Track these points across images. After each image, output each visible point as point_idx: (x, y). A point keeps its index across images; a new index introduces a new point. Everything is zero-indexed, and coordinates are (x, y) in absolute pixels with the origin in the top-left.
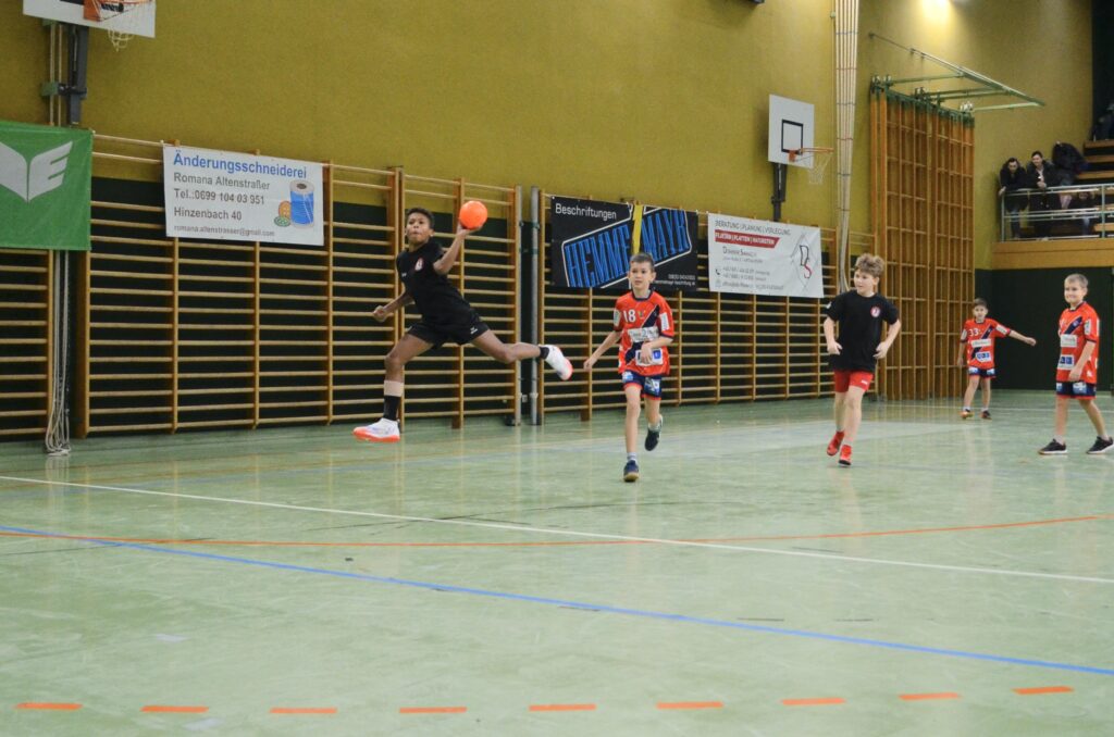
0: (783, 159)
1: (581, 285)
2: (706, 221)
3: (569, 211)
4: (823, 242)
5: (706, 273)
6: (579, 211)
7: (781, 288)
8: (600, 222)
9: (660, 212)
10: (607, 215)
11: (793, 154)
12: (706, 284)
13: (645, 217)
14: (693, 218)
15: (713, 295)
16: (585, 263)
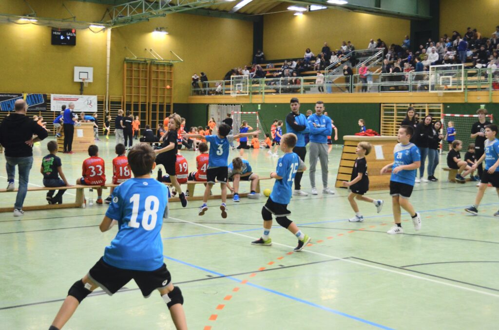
0: (81, 81)
1: (6, 110)
2: (50, 95)
3: (2, 96)
4: (98, 99)
5: (50, 107)
6: (5, 96)
7: (79, 110)
8: (13, 97)
9: (33, 95)
10: (14, 96)
11: (84, 79)
12: (50, 109)
13: (28, 96)
14: (45, 96)
15: (53, 112)
16: (7, 106)
